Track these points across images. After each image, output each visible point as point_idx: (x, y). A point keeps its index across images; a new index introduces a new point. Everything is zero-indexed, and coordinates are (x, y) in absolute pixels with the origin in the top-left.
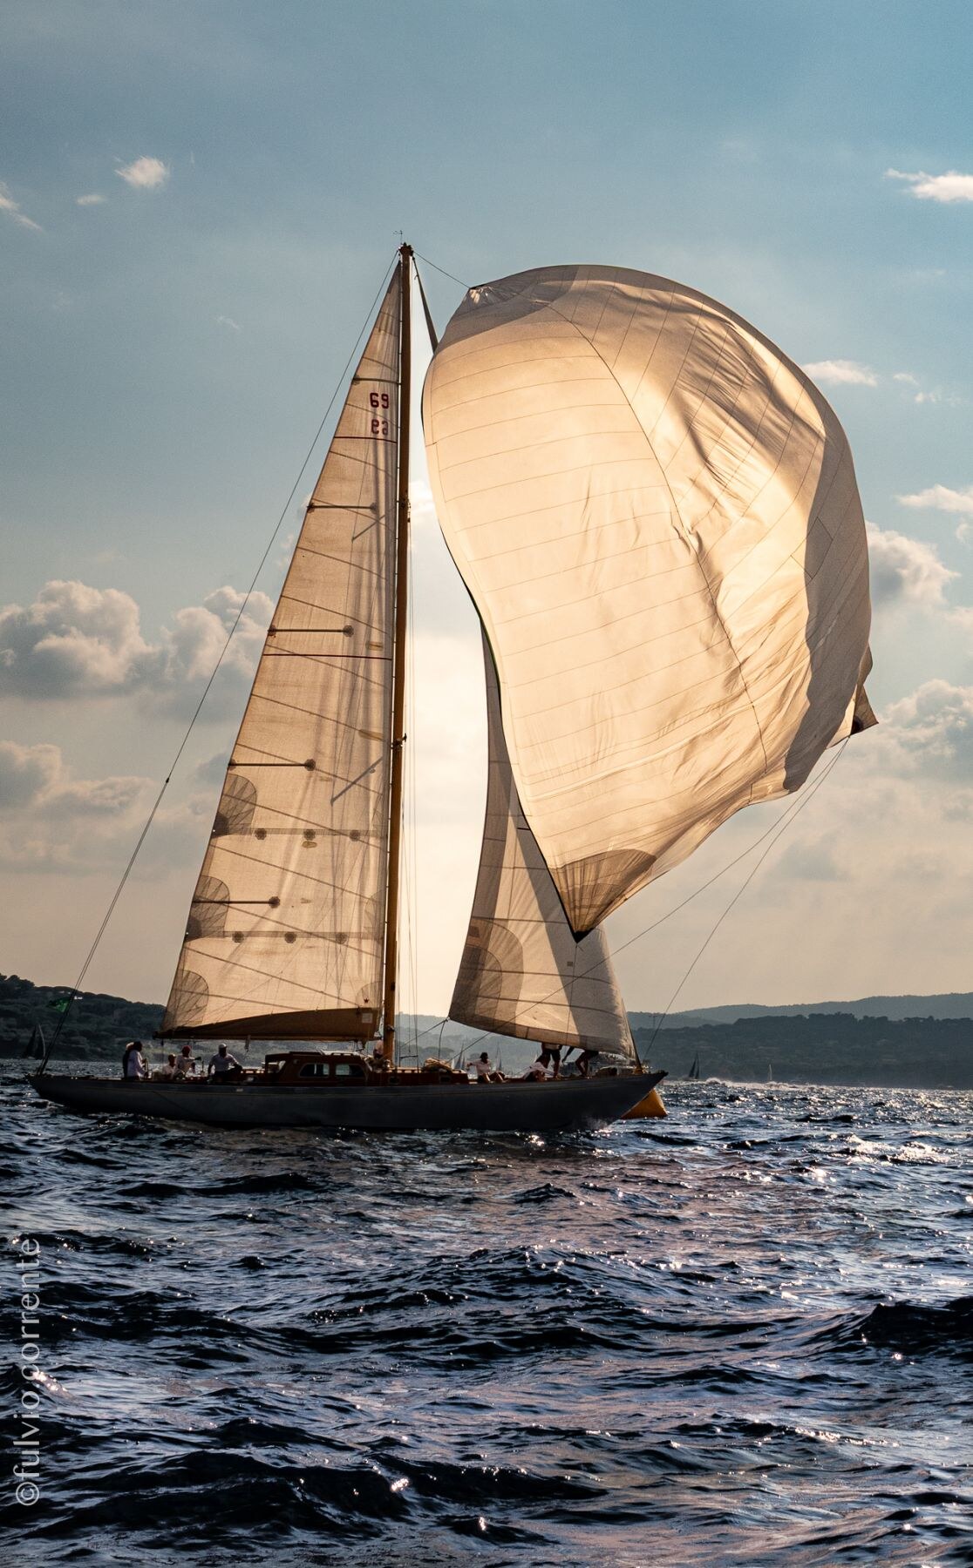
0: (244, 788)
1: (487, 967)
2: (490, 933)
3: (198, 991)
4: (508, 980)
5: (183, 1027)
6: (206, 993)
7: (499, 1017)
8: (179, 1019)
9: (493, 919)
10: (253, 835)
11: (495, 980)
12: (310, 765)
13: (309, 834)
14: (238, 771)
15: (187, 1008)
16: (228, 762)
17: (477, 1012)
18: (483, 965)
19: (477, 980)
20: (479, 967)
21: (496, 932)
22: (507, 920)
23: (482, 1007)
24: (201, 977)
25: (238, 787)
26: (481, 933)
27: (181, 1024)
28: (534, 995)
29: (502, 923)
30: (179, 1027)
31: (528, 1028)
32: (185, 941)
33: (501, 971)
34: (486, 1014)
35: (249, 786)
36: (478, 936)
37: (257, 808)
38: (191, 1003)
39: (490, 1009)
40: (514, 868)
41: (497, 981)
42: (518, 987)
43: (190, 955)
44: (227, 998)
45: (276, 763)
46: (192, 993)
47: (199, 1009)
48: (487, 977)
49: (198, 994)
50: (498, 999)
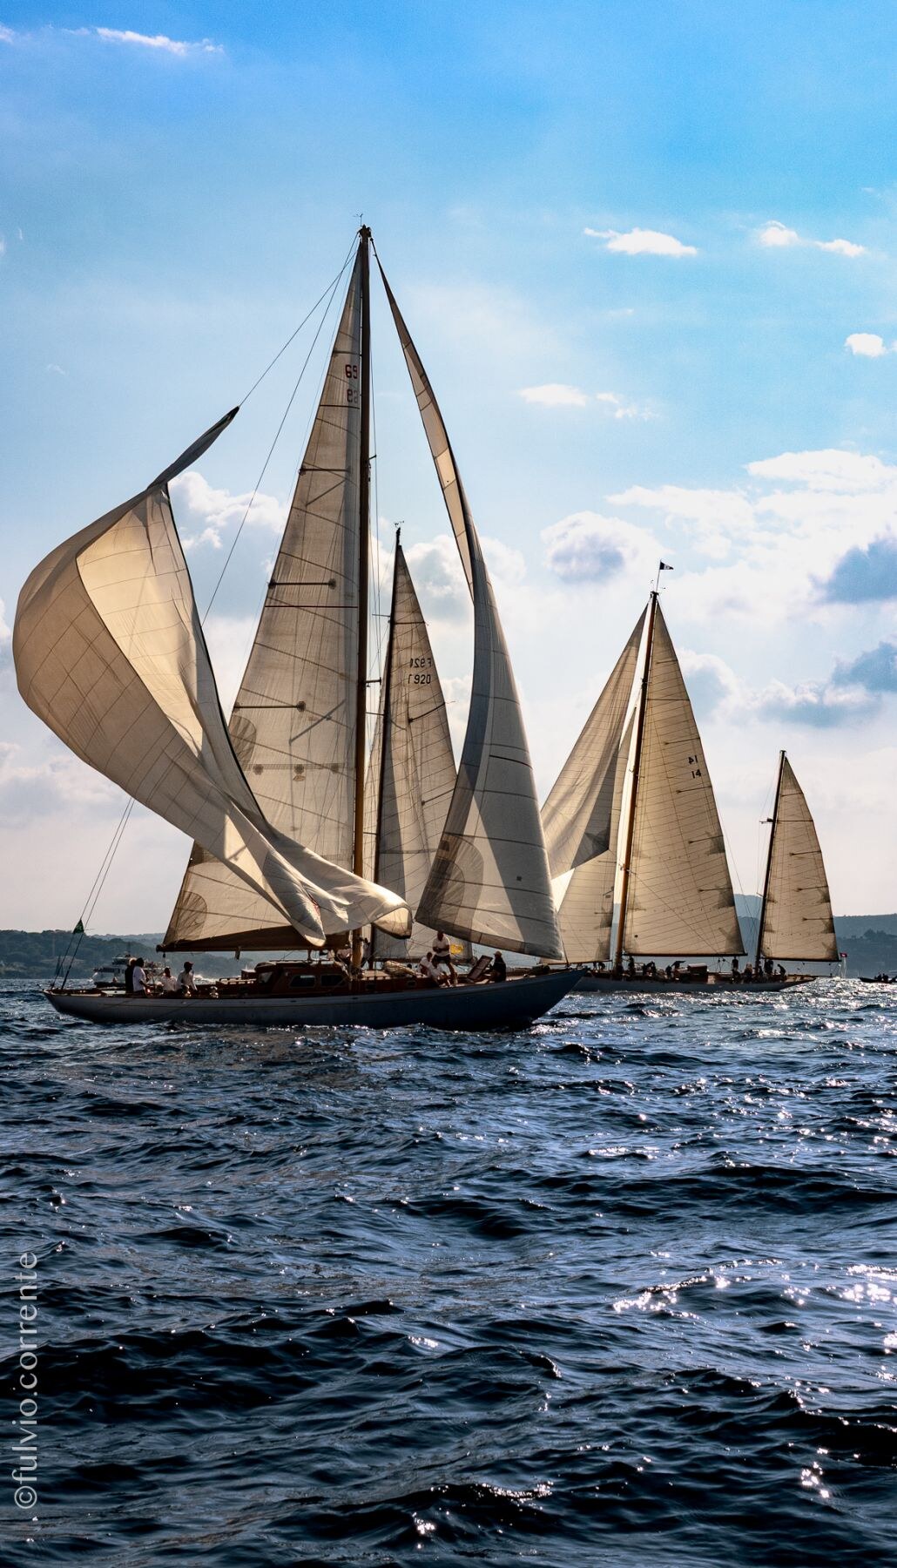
0: (245, 729)
1: (453, 878)
2: (458, 848)
3: (198, 909)
4: (469, 889)
5: (184, 940)
6: (204, 912)
7: (458, 922)
8: (179, 935)
9: (462, 835)
10: (252, 770)
11: (458, 889)
12: (301, 707)
13: (299, 769)
14: (243, 713)
15: (186, 925)
16: (233, 705)
17: (440, 916)
18: (449, 875)
19: (444, 888)
20: (446, 877)
21: (463, 847)
22: (474, 837)
23: (444, 913)
24: (201, 897)
25: (241, 727)
26: (451, 847)
27: (182, 938)
28: (489, 905)
29: (470, 840)
30: (181, 941)
31: (482, 934)
32: (189, 866)
33: (464, 882)
34: (448, 920)
35: (250, 727)
36: (448, 850)
37: (256, 746)
38: (190, 920)
39: (451, 915)
40: (484, 791)
41: (460, 890)
42: (477, 896)
43: (193, 878)
44: (222, 915)
45: (273, 705)
46: (193, 911)
47: (198, 925)
48: (451, 887)
49: (197, 912)
50: (460, 906)
